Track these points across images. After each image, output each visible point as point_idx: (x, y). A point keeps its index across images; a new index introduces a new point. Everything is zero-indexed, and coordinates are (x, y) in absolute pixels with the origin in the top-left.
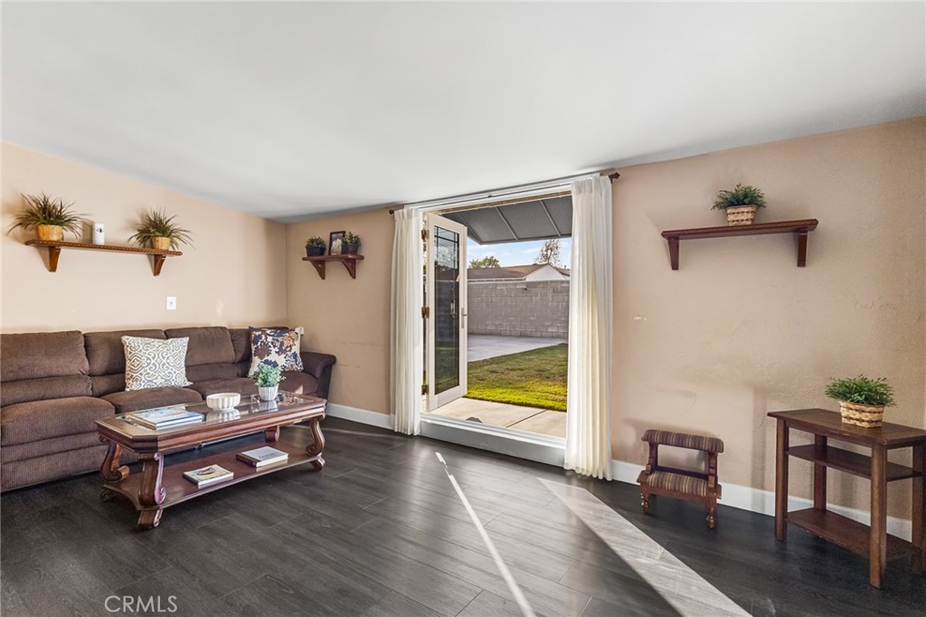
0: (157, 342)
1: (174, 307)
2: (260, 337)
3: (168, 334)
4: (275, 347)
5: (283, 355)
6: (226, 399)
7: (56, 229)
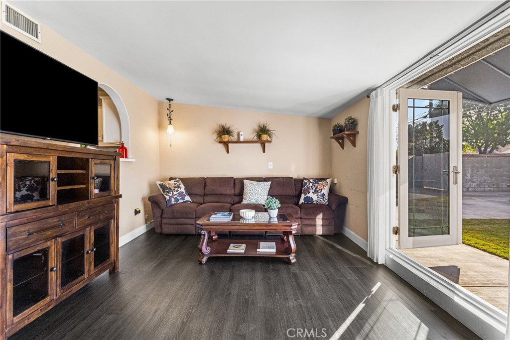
0: (255, 183)
1: (272, 167)
2: (306, 183)
3: (266, 180)
4: (312, 189)
5: (316, 195)
6: (247, 213)
7: (227, 136)
